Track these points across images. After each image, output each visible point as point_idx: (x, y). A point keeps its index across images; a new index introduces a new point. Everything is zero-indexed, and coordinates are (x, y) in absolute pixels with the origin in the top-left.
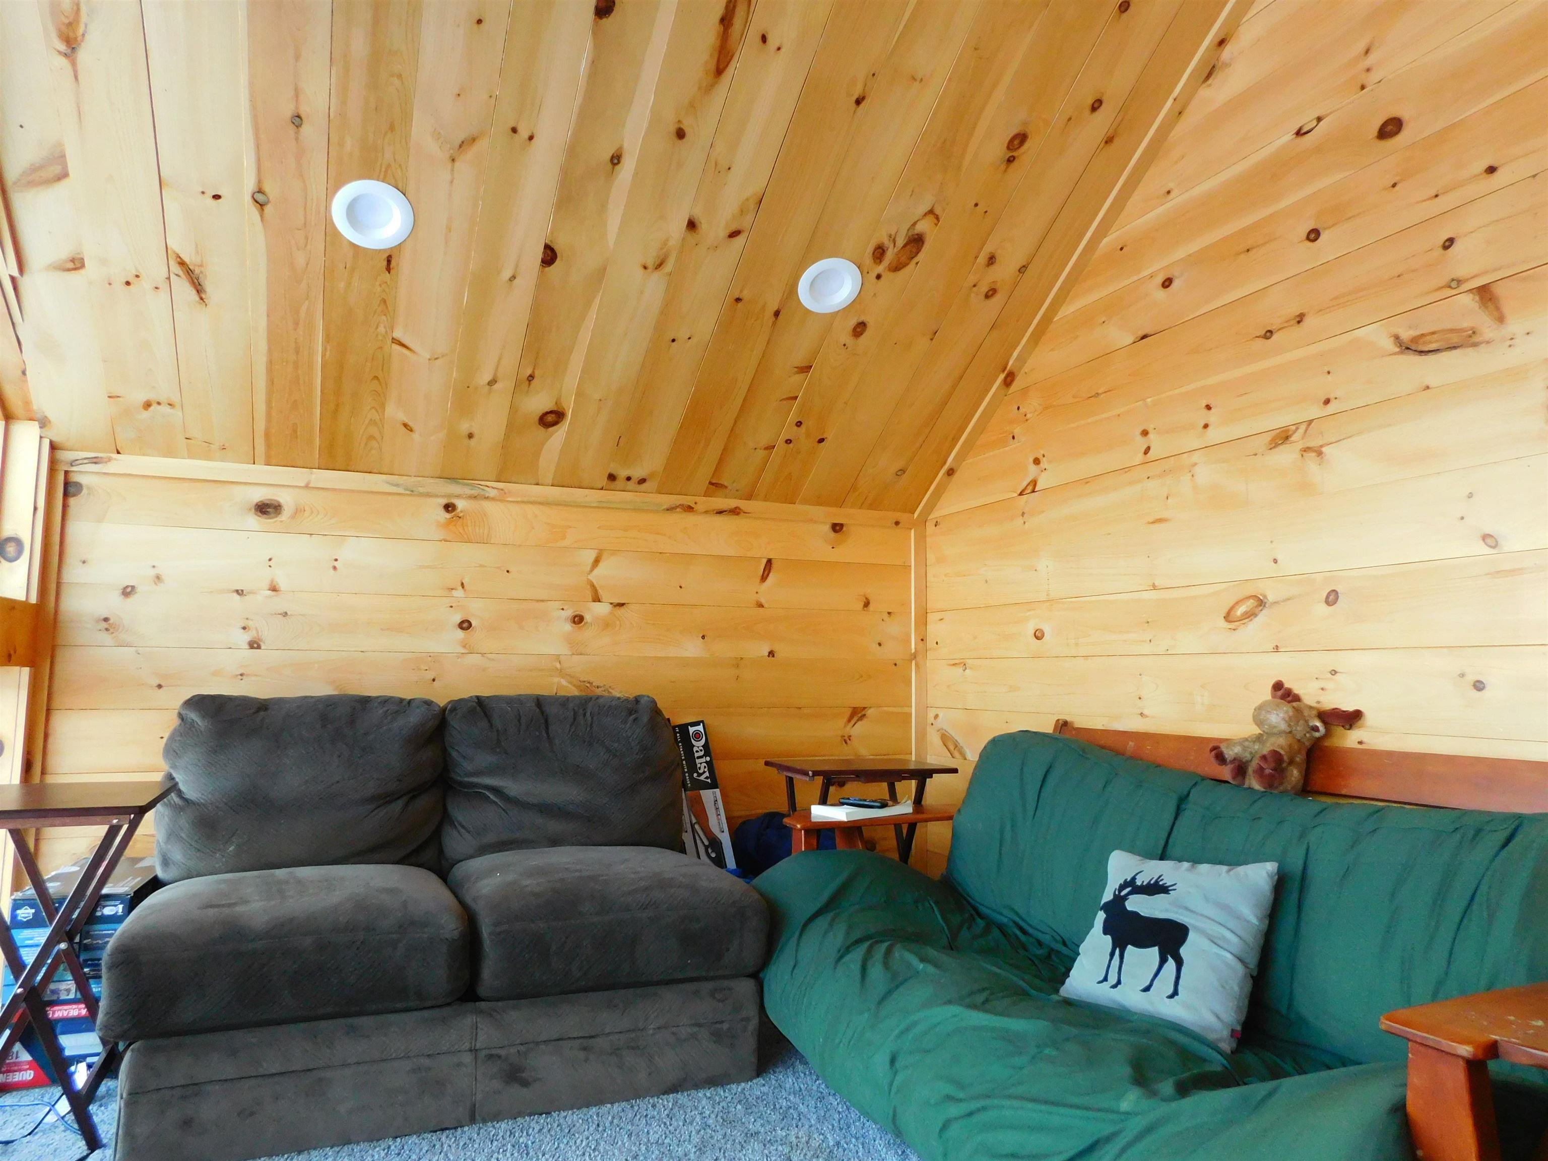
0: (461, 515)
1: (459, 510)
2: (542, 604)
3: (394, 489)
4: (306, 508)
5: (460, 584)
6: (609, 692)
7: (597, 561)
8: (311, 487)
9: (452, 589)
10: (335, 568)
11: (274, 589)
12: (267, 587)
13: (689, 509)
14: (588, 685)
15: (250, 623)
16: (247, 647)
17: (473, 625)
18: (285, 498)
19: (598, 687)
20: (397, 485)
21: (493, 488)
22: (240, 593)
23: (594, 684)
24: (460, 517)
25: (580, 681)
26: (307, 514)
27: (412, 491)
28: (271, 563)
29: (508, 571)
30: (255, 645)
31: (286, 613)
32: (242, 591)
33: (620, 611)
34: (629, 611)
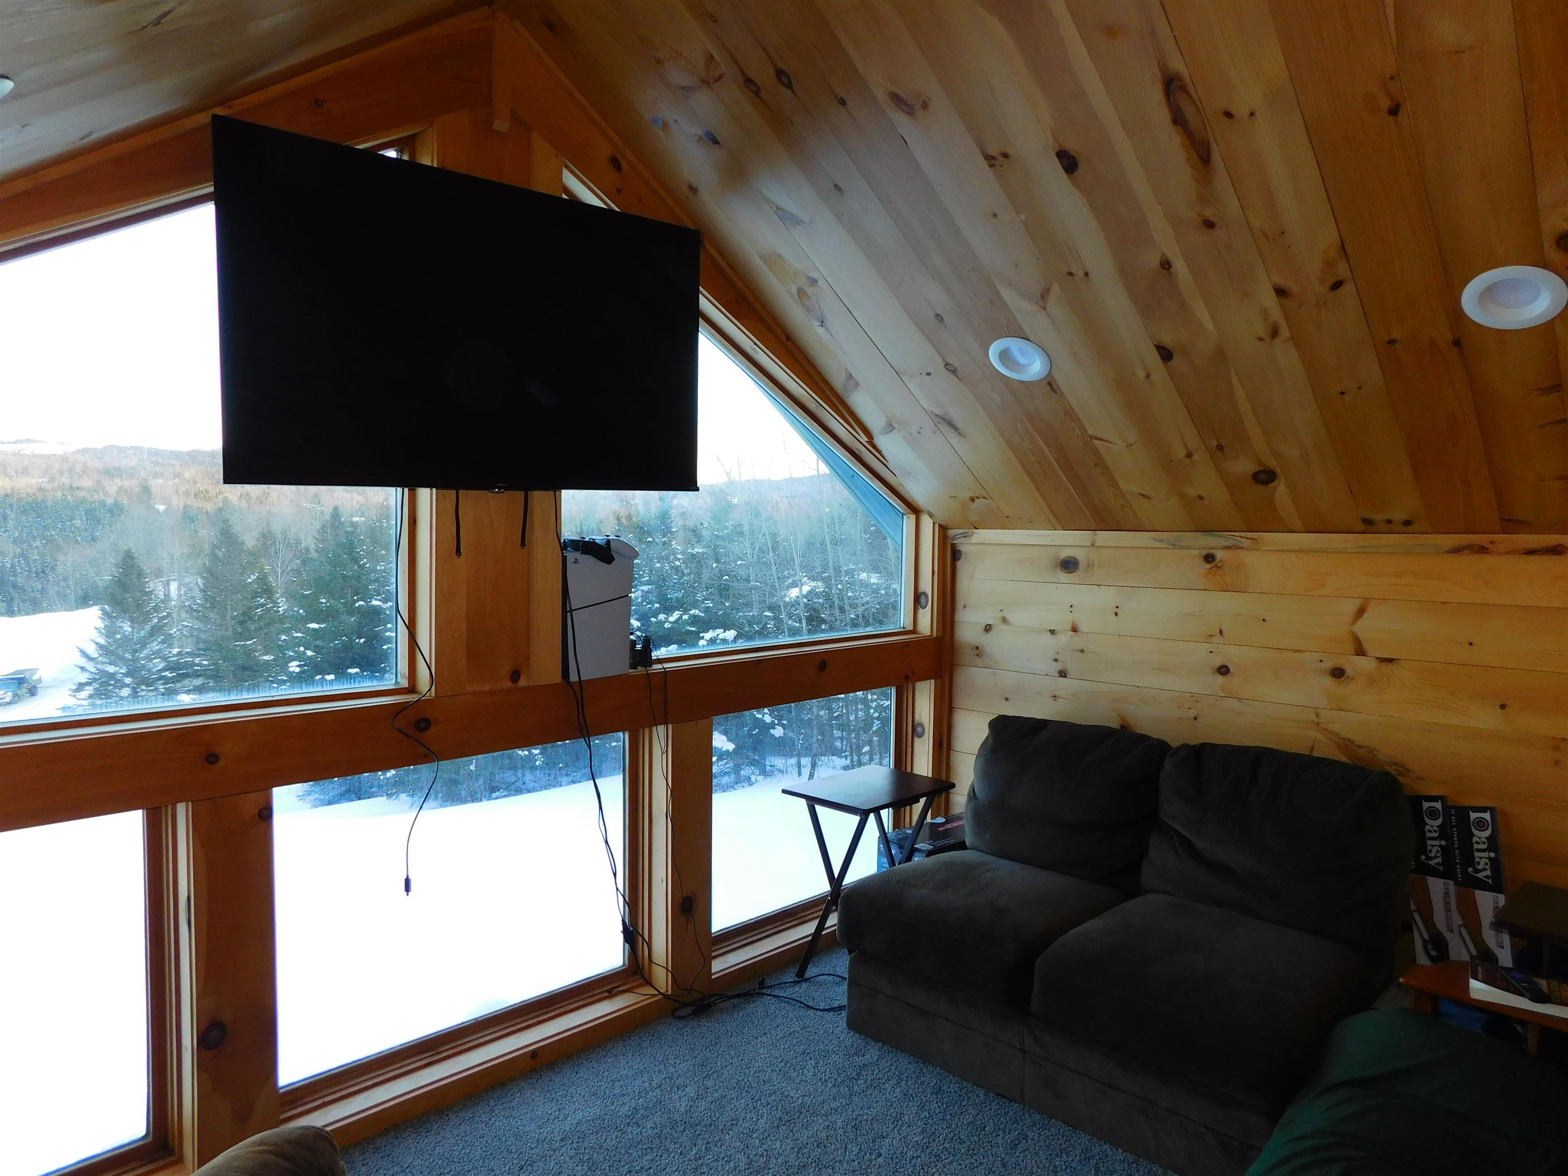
0: (1219, 565)
1: (1218, 559)
2: (1300, 654)
3: (1158, 544)
4: (1096, 563)
5: (1218, 631)
6: (1373, 754)
7: (1361, 612)
8: (1097, 547)
9: (1212, 636)
10: (1116, 614)
11: (1074, 630)
12: (1070, 628)
13: (1482, 550)
14: (1349, 743)
15: (1060, 657)
16: (1058, 675)
17: (1231, 671)
18: (1079, 554)
19: (1360, 747)
20: (1161, 541)
21: (1246, 538)
22: (1052, 632)
23: (1356, 743)
24: (1219, 567)
25: (1339, 738)
26: (1096, 568)
27: (1174, 545)
28: (1072, 609)
29: (1264, 620)
30: (1063, 674)
31: (1083, 650)
32: (1054, 630)
33: (1387, 668)
34: (1401, 669)
